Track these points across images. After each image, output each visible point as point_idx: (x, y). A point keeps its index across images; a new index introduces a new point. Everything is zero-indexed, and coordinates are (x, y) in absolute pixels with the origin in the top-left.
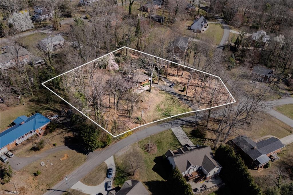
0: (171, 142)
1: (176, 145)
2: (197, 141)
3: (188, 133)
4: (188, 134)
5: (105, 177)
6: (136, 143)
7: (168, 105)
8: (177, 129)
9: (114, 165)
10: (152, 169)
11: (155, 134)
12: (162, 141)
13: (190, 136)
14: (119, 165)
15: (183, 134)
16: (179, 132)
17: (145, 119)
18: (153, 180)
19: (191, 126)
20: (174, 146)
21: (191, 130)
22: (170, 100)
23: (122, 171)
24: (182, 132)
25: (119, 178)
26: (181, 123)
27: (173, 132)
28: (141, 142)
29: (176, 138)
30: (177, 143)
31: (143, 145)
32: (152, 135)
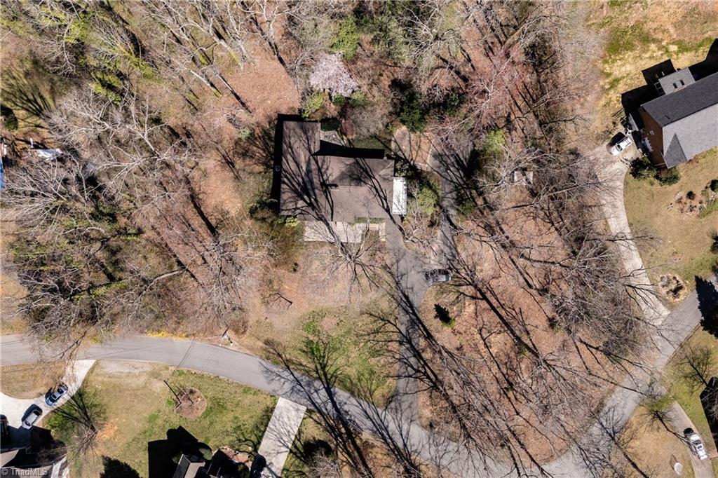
0: (244, 425)
1: (246, 440)
2: (300, 470)
3: (303, 437)
4: (299, 440)
5: (42, 393)
6: (167, 369)
7: (349, 332)
8: (291, 408)
9: (79, 384)
10: (149, 443)
11: (230, 380)
12: (229, 407)
13: (298, 449)
14: (87, 390)
15: (289, 432)
16: (286, 420)
17: (250, 323)
18: (129, 463)
19: (331, 429)
20: (241, 438)
21: (317, 437)
22: (372, 319)
23: (84, 409)
24: (293, 423)
25: (65, 415)
26: (319, 401)
27: (272, 410)
28: (181, 373)
29: (267, 426)
30: (253, 438)
31: (179, 383)
32: (221, 377)
